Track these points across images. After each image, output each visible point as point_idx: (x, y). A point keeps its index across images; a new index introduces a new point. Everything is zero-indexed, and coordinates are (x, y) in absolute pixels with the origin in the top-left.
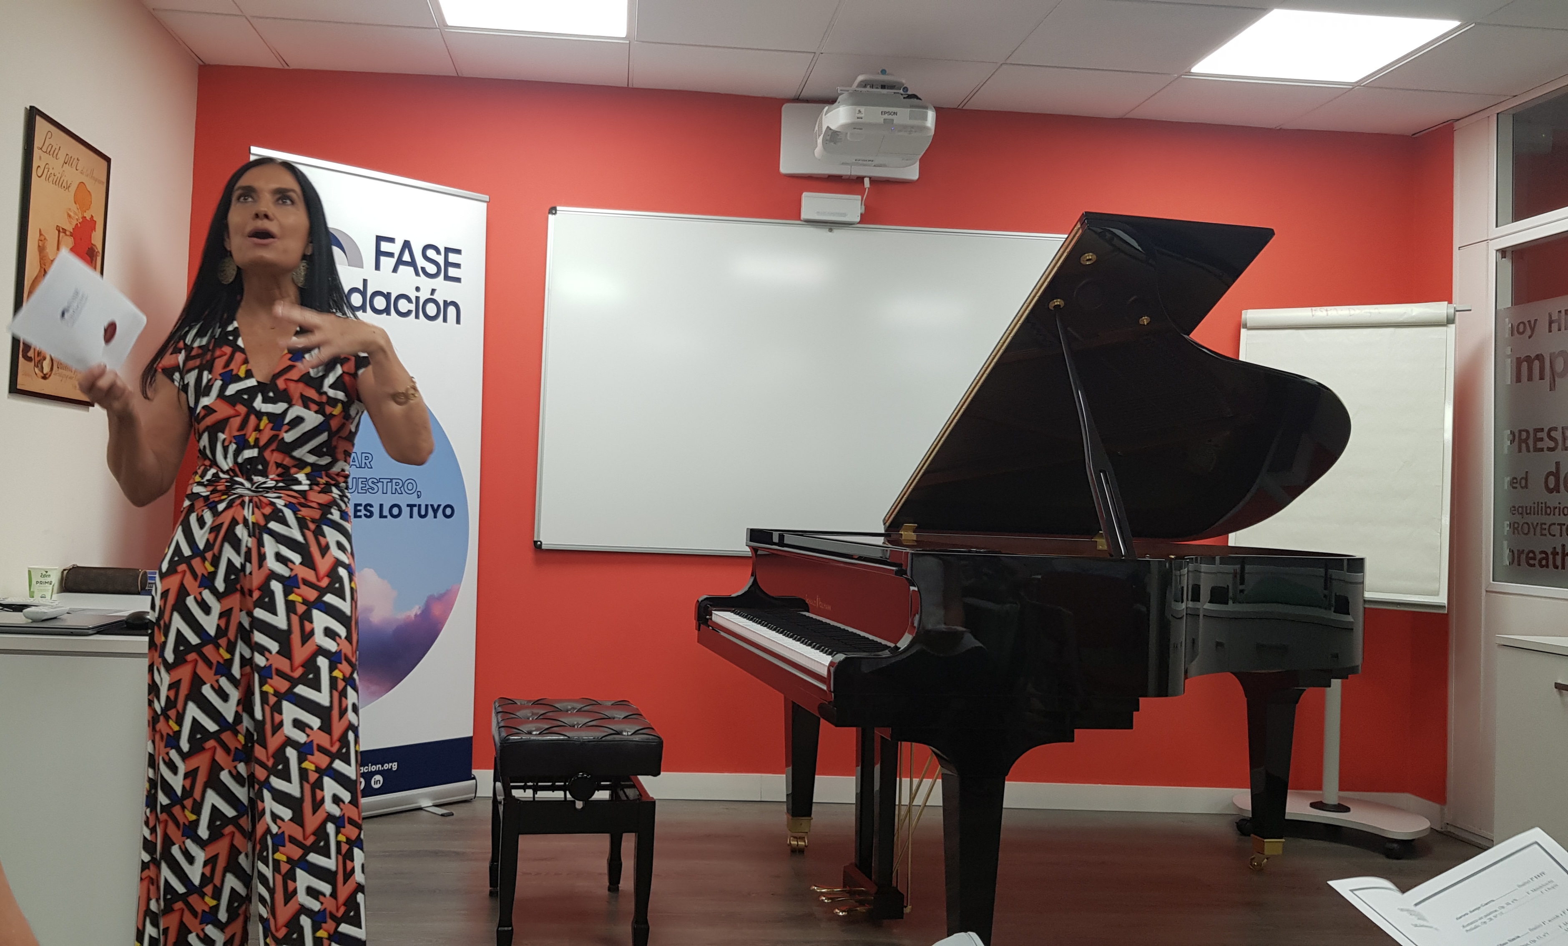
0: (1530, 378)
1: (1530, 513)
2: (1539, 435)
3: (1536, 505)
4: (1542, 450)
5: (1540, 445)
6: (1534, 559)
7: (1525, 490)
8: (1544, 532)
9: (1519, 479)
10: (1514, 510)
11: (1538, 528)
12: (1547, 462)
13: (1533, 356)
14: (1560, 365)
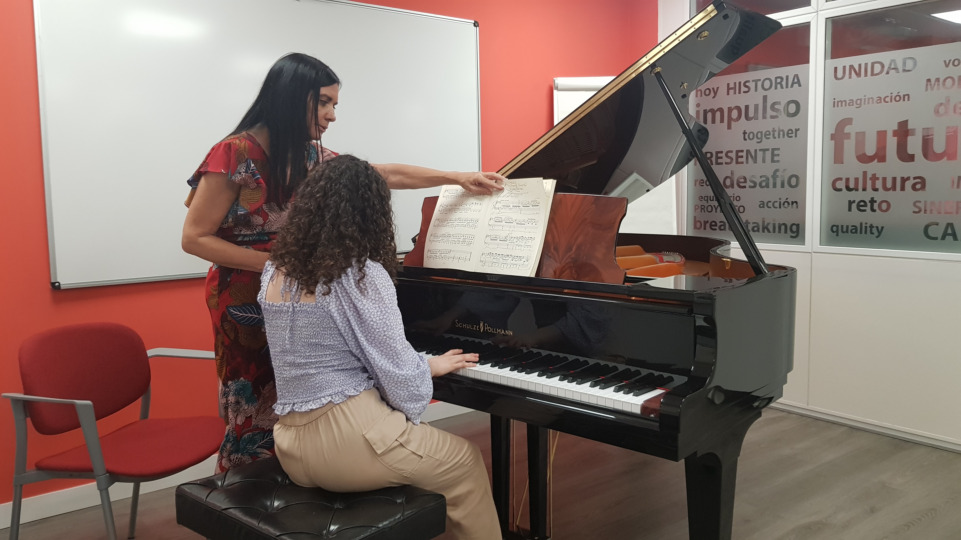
0: (714, 122)
2: (719, 155)
4: (722, 164)
5: (720, 161)
6: (716, 225)
10: (699, 198)
13: (715, 110)
14: (735, 114)
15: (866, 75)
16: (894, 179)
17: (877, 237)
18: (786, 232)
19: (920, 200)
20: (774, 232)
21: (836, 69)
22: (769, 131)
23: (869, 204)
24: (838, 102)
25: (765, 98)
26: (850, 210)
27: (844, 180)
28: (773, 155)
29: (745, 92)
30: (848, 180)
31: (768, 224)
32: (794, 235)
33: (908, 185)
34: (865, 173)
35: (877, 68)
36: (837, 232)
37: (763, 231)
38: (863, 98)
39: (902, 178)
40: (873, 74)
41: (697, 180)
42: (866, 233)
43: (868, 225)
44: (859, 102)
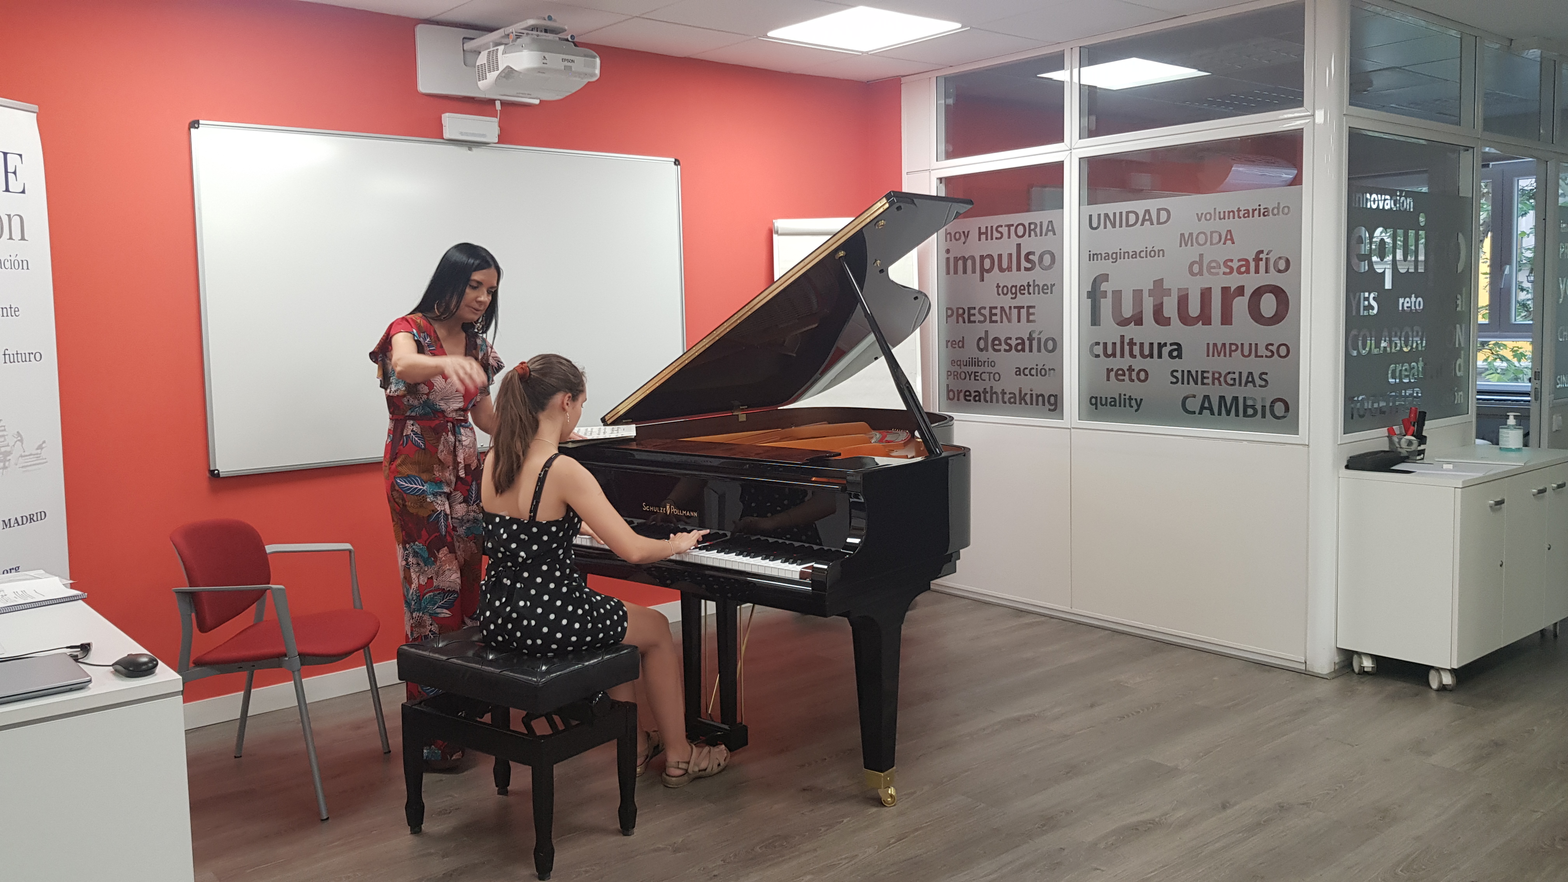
0: (965, 272)
1: (966, 365)
2: (972, 312)
3: (970, 359)
4: (975, 322)
5: (972, 318)
6: (970, 395)
7: (962, 349)
8: (977, 378)
9: (957, 342)
10: (953, 362)
11: (973, 376)
12: (979, 330)
13: (967, 257)
14: (987, 264)
15: (1121, 226)
16: (1151, 344)
17: (1136, 411)
18: (1044, 405)
19: (1176, 369)
20: (1032, 404)
21: (1091, 216)
22: (1024, 286)
23: (1127, 373)
24: (1094, 255)
25: (1019, 246)
26: (1108, 380)
27: (1102, 345)
28: (1029, 314)
29: (996, 238)
30: (1105, 344)
31: (1026, 394)
32: (1053, 407)
33: (1165, 351)
34: (1122, 337)
35: (1132, 218)
36: (1096, 404)
37: (1021, 404)
38: (1118, 251)
39: (1159, 344)
40: (1128, 225)
41: (949, 341)
42: (1125, 406)
43: (1127, 397)
44: (1114, 256)
